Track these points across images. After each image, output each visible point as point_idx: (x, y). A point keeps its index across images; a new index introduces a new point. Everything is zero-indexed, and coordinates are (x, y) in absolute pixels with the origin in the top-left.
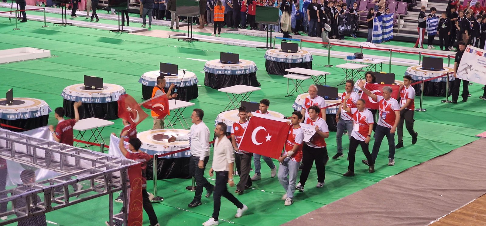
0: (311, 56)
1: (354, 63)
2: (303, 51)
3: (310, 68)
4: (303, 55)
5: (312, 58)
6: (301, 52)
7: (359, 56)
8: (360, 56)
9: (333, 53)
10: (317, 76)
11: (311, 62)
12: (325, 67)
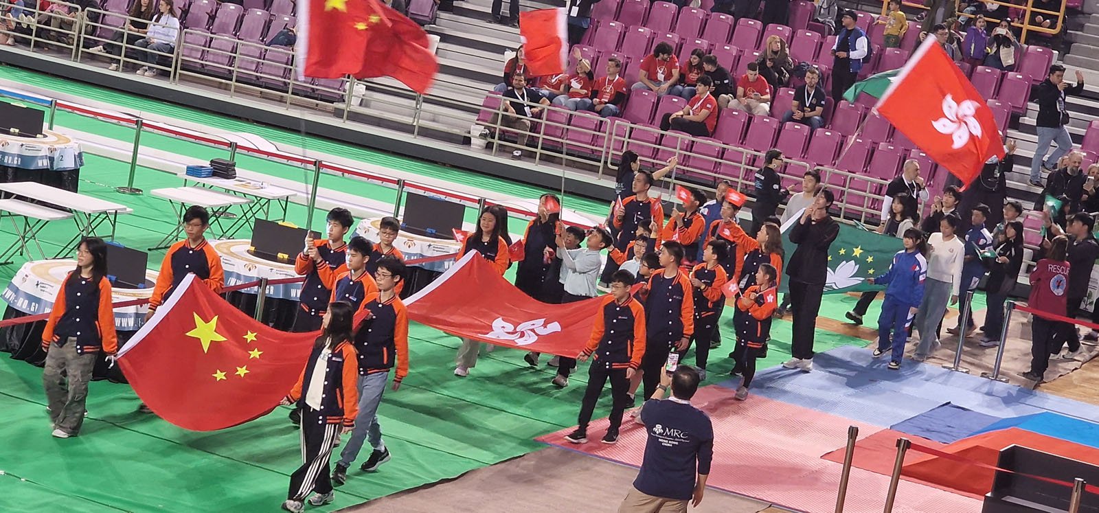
0: (80, 155)
1: (206, 190)
2: (55, 135)
3: (74, 188)
4: (56, 146)
5: (81, 159)
6: (51, 138)
7: (223, 170)
8: (227, 170)
9: (147, 154)
10: (90, 215)
11: (75, 172)
12: (117, 191)
